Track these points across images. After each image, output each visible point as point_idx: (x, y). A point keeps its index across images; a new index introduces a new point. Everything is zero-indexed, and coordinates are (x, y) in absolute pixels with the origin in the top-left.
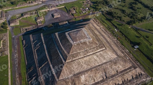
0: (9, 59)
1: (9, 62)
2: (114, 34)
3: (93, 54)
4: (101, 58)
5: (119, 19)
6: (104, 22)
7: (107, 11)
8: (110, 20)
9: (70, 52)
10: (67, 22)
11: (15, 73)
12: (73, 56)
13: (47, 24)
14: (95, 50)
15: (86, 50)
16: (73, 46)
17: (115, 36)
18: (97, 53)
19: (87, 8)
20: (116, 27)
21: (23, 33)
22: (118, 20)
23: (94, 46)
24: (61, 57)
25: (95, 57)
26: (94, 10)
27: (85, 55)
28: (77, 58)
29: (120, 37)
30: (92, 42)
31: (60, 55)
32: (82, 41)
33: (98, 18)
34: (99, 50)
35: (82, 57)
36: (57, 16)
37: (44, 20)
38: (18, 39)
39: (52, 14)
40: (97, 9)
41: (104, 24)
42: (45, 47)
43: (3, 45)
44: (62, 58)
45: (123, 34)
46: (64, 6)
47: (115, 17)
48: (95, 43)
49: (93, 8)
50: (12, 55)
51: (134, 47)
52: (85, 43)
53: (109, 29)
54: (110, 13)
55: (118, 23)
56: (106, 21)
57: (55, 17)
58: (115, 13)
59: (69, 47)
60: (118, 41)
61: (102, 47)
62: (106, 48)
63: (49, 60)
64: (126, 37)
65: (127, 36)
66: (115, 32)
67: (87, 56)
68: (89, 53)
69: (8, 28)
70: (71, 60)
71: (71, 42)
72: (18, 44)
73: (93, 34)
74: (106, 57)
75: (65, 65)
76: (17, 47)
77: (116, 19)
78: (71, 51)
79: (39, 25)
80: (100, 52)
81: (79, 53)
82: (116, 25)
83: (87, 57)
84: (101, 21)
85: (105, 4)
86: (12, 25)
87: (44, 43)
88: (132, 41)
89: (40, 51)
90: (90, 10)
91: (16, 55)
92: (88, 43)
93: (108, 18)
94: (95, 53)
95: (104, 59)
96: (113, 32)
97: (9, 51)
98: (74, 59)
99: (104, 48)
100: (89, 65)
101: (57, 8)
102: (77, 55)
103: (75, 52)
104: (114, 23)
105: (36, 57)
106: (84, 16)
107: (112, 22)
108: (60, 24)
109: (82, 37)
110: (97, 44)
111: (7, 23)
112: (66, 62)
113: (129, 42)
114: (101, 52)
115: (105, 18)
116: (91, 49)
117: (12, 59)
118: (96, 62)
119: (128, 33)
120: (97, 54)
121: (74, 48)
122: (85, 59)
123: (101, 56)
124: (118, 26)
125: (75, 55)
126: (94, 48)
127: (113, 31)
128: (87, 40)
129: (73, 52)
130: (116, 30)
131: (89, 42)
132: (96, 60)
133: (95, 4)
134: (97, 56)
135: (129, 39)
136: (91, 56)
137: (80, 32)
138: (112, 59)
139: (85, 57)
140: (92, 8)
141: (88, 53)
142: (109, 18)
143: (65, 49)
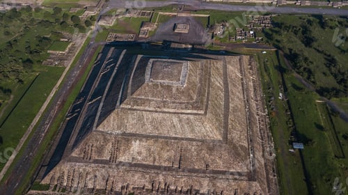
0: (64, 74)
1: (62, 78)
2: (269, 101)
3: (175, 113)
4: (186, 126)
5: (306, 74)
6: (266, 71)
7: (291, 50)
8: (281, 70)
9: (135, 94)
10: (190, 46)
11: (59, 97)
12: (136, 102)
13: (154, 38)
14: (182, 108)
15: (165, 101)
16: (144, 85)
17: (269, 107)
18: (182, 113)
19: (252, 32)
20: (286, 90)
21: (107, 42)
22: (302, 75)
23: (184, 99)
24: (120, 96)
25: (175, 120)
26: (265, 39)
27: (159, 110)
28: (142, 108)
29: (277, 113)
30: (183, 92)
31: (120, 93)
32: (166, 82)
33: (259, 59)
34: (189, 111)
35: (151, 109)
36: (182, 29)
37: (155, 30)
38: (95, 49)
39: (175, 24)
40: (271, 39)
41: (265, 74)
42: (114, 74)
43: (70, 50)
44: (119, 99)
45: (290, 108)
46: (208, 16)
47: (298, 69)
48: (189, 95)
49: (267, 35)
50: (71, 70)
51: (294, 143)
52: (169, 88)
53: (267, 87)
54: (293, 57)
55: (297, 83)
56: (272, 70)
57: (176, 31)
58: (306, 59)
59: (139, 83)
60: (267, 120)
61: (197, 108)
62: (206, 113)
63: (105, 95)
64: (292, 116)
65: (295, 118)
66: (276, 98)
67: (160, 112)
68: (168, 108)
69: (92, 27)
70: (130, 107)
71: (147, 77)
72: (91, 56)
73: (201, 80)
74: (197, 129)
75: (116, 110)
76: (85, 60)
77: (298, 73)
78: (138, 92)
79: (140, 36)
80: (189, 116)
81: (150, 101)
82: (289, 85)
83: (161, 114)
84: (263, 65)
85: (300, 34)
86: (102, 23)
87: (117, 65)
88: (299, 129)
89: (106, 77)
90: (255, 37)
91: (77, 73)
92: (174, 90)
93: (283, 65)
94: (178, 113)
95: (193, 131)
96: (270, 97)
97: (72, 62)
98: (135, 107)
99: (202, 112)
100: (157, 128)
101: (192, 15)
102: (144, 102)
103: (143, 97)
104: (286, 80)
105: (96, 84)
106: (234, 45)
107: (286, 76)
108: (173, 45)
109: (170, 76)
110: (192, 99)
111: (97, 18)
112: (121, 106)
113: (290, 131)
114: (192, 117)
115: (276, 63)
116: (174, 103)
117: (68, 76)
118: (173, 130)
119: (303, 111)
120: (181, 116)
121: (145, 88)
122: (155, 115)
123: (188, 124)
124: (290, 89)
125: (140, 102)
126: (181, 103)
127: (271, 95)
128: (175, 84)
129: (140, 94)
130: (281, 94)
131: (177, 89)
132: (174, 126)
133: (277, 29)
134: (180, 121)
135: (294, 124)
136: (168, 115)
137: (175, 66)
138: (207, 138)
139: (156, 112)
140: (263, 34)
141: (164, 107)
142: (285, 67)
143: (132, 85)
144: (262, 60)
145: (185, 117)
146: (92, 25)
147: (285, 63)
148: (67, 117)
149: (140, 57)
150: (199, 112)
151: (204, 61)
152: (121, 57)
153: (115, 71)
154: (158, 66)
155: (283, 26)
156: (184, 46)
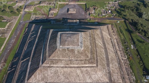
0: (5, 42)
1: (4, 45)
2: (127, 50)
3: (78, 67)
4: (86, 75)
5: (143, 34)
6: (121, 32)
7: (132, 20)
8: (130, 32)
9: (51, 56)
11: (3, 58)
12: (52, 62)
13: (58, 17)
14: (82, 64)
15: (71, 60)
16: (57, 50)
17: (127, 54)
18: (83, 67)
19: (110, 11)
20: (134, 43)
21: (31, 21)
22: (141, 34)
23: (83, 58)
24: (41, 58)
25: (78, 71)
26: (117, 15)
27: (67, 66)
28: (56, 65)
29: (133, 58)
30: (82, 53)
31: (42, 56)
32: (71, 47)
33: (116, 26)
34: (87, 65)
35: (62, 66)
36: (72, 11)
37: (58, 12)
38: (24, 25)
39: (68, 9)
40: (121, 15)
41: (121, 34)
42: (36, 42)
43: (8, 27)
44: (41, 60)
45: (139, 54)
46: (85, 3)
47: (139, 31)
48: (86, 55)
49: (118, 12)
50: (10, 39)
51: (146, 76)
52: (73, 51)
53: (124, 42)
54: (134, 24)
55: (139, 39)
56: (124, 32)
57: (69, 13)
58: (142, 25)
59: (53, 49)
60: (128, 62)
61: (92, 63)
62: (97, 65)
63: (31, 56)
64: (141, 59)
65: (143, 59)
66: (130, 49)
67: (68, 67)
68: (73, 64)
69: (21, 12)
70: (48, 65)
71: (58, 44)
72: (22, 30)
73: (91, 43)
74: (93, 76)
75: (40, 68)
76: (18, 32)
77: (139, 33)
78: (53, 55)
79: (49, 16)
80: (87, 68)
81: (61, 60)
82: (135, 40)
83: (69, 68)
84: (119, 30)
85: (135, 11)
86: (26, 10)
87: (38, 36)
88: (147, 67)
89: (31, 44)
90: (112, 14)
91: (13, 41)
92: (76, 52)
93: (130, 29)
94: (80, 67)
95: (90, 77)
96: (127, 48)
97: (10, 34)
98: (52, 65)
99: (95, 65)
100: (67, 78)
101: (77, 3)
102: (57, 61)
103: (57, 58)
104: (133, 37)
105: (25, 48)
106: (102, 19)
107: (133, 35)
108: (69, 21)
109: (73, 43)
110: (88, 57)
111: (24, 7)
112: (43, 65)
113: (142, 68)
114: (89, 69)
115: (126, 28)
116: (77, 60)
117: (8, 43)
118: (78, 78)
119: (147, 55)
120: (82, 69)
121: (57, 52)
122: (66, 69)
123: (87, 73)
124: (137, 42)
125: (54, 61)
126: (81, 60)
127: (127, 47)
128: (77, 48)
129: (55, 56)
130: (132, 46)
131: (78, 51)
132: (78, 76)
133: (122, 9)
134: (82, 72)
135: (144, 64)
136: (73, 69)
137: (75, 36)
138: (100, 81)
139: (66, 67)
140: (115, 12)
141: (71, 64)
142: (131, 30)
143: (49, 50)
144: (118, 26)
145: (85, 69)
146: (21, 11)
147: (131, 28)
148: (8, 71)
149: (51, 31)
150: (93, 65)
151: (90, 31)
152: (40, 30)
153: (37, 40)
154: (64, 37)
155: (126, 7)
156: (75, 21)
